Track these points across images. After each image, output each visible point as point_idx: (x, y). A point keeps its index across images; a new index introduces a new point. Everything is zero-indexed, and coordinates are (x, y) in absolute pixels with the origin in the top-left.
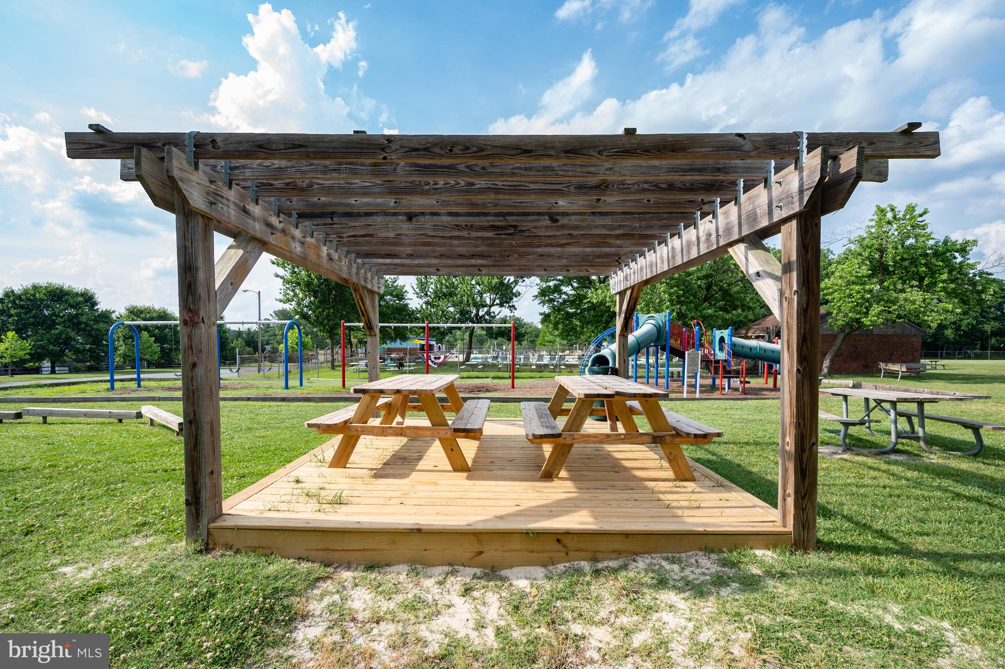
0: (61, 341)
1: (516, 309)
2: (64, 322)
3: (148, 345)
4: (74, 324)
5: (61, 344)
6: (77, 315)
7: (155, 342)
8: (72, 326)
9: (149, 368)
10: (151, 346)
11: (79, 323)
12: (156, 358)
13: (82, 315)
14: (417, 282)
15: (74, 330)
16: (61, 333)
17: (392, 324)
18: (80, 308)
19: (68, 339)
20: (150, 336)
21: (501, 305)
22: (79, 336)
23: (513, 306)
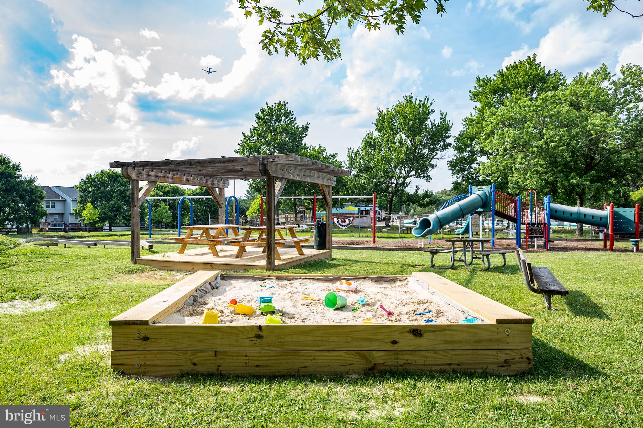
0: (115, 209)
1: (431, 179)
2: (117, 196)
3: (165, 211)
4: (122, 197)
5: (115, 211)
6: (124, 191)
7: (169, 209)
8: (121, 199)
9: (166, 228)
10: (166, 212)
11: (126, 196)
12: (169, 221)
13: (127, 191)
14: (348, 159)
15: (122, 201)
16: (115, 204)
17: (292, 197)
18: (126, 186)
19: (119, 208)
20: (166, 205)
21: (417, 176)
22: (125, 205)
23: (428, 176)
